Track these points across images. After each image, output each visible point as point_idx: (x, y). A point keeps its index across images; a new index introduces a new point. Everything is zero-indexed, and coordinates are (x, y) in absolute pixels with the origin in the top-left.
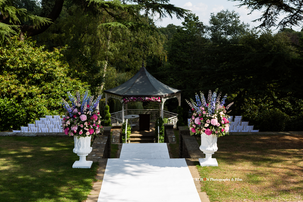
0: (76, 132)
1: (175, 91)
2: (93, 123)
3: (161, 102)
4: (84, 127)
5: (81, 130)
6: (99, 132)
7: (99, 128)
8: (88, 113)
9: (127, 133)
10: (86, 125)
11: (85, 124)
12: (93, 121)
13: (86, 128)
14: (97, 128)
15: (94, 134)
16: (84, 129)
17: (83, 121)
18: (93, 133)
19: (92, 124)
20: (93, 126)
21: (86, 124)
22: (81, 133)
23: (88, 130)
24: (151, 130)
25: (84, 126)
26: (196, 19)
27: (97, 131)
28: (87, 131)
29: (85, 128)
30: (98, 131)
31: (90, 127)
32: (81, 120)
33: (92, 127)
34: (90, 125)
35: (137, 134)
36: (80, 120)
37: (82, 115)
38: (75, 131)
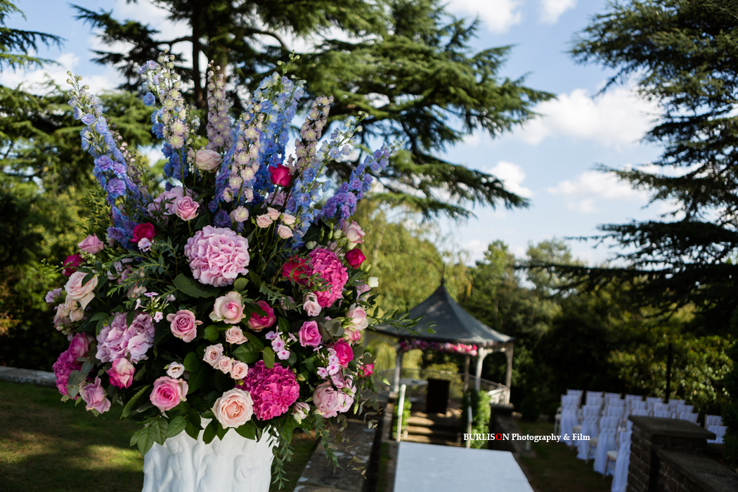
0: (125, 380)
1: (505, 338)
2: (305, 316)
3: (477, 357)
4: (200, 343)
5: (175, 370)
6: (345, 409)
7: (352, 368)
8: (263, 221)
9: (403, 415)
10: (222, 326)
11: (216, 316)
12: (300, 299)
13: (230, 350)
14: (333, 365)
15: (300, 416)
16: (207, 358)
17: (204, 279)
18: (292, 408)
19: (296, 319)
20: (294, 347)
21: (228, 309)
22: (166, 394)
23: (239, 370)
24: (449, 414)
25: (209, 333)
26: (504, 248)
27: (325, 396)
28: (228, 383)
29: (214, 356)
30: (340, 397)
31: (268, 344)
32: (188, 273)
33: (284, 354)
34: (273, 328)
35: (421, 419)
36: (181, 266)
37: (207, 230)
38: (124, 371)
